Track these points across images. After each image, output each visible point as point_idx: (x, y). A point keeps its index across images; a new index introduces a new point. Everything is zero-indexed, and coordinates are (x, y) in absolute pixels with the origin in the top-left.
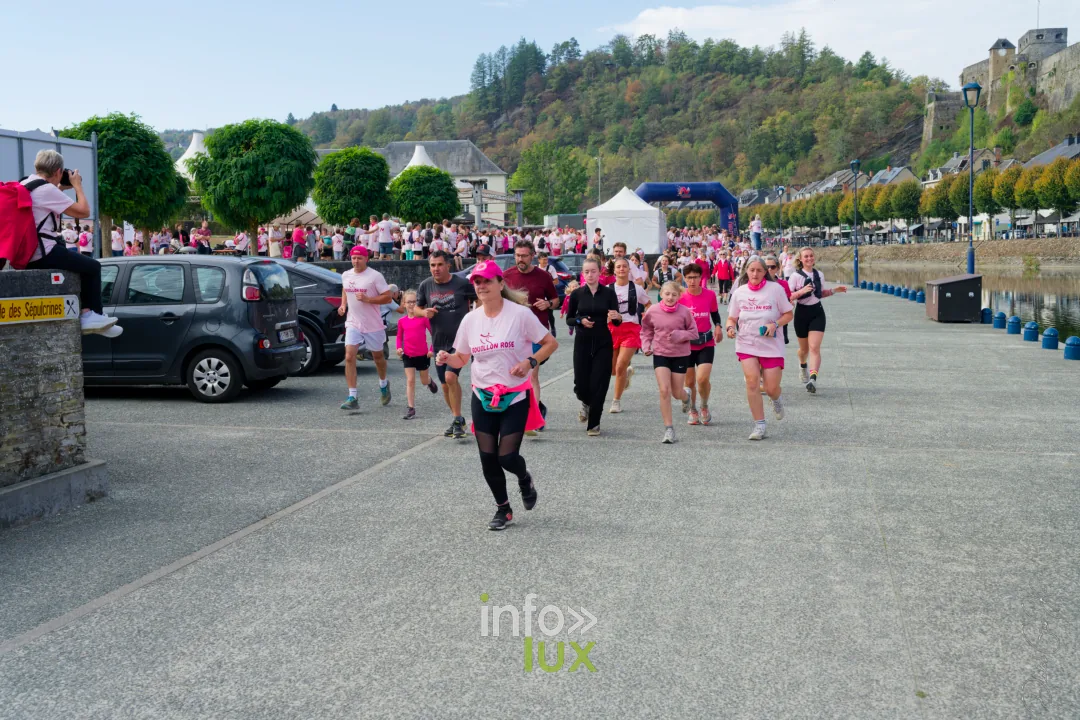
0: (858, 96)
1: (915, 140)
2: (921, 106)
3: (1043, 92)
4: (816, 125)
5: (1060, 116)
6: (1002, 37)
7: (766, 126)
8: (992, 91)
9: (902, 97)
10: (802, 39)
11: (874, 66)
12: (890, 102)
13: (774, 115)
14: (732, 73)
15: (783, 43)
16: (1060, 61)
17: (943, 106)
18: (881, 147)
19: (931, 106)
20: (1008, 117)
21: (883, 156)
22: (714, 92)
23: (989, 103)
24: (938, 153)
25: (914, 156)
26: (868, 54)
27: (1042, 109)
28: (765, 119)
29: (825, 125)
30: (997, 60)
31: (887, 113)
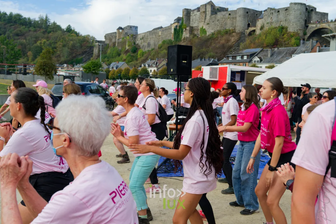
0: (71, 38)
1: (90, 54)
2: (92, 44)
3: (138, 44)
4: (57, 45)
6: (121, 26)
7: (38, 43)
8: (118, 42)
9: (85, 40)
10: (47, 17)
11: (71, 30)
12: (81, 41)
13: (41, 40)
14: (21, 25)
15: (39, 18)
16: (145, 36)
18: (79, 55)
19: (96, 44)
20: (128, 50)
21: (80, 58)
22: (15, 31)
23: (117, 45)
26: (69, 26)
27: (139, 49)
28: (38, 41)
29: (61, 46)
30: (119, 33)
31: (81, 44)
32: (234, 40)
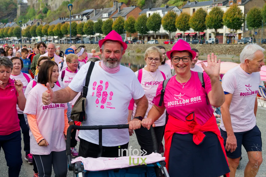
1: (15, 15)
2: (16, 6)
3: (49, 5)
5: (55, 12)
8: (36, 4)
9: (11, 3)
12: (7, 4)
17: (23, 6)
18: (5, 16)
19: (19, 6)
20: (41, 11)
21: (6, 19)
23: (35, 7)
24: (22, 19)
25: (15, 19)
27: (50, 9)
31: (7, 7)
32: (107, 1)
